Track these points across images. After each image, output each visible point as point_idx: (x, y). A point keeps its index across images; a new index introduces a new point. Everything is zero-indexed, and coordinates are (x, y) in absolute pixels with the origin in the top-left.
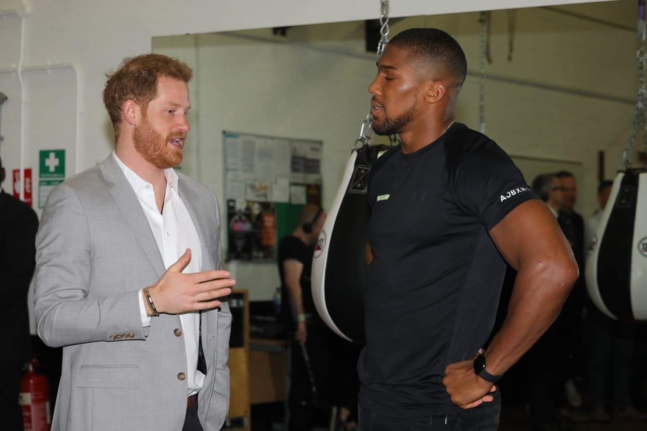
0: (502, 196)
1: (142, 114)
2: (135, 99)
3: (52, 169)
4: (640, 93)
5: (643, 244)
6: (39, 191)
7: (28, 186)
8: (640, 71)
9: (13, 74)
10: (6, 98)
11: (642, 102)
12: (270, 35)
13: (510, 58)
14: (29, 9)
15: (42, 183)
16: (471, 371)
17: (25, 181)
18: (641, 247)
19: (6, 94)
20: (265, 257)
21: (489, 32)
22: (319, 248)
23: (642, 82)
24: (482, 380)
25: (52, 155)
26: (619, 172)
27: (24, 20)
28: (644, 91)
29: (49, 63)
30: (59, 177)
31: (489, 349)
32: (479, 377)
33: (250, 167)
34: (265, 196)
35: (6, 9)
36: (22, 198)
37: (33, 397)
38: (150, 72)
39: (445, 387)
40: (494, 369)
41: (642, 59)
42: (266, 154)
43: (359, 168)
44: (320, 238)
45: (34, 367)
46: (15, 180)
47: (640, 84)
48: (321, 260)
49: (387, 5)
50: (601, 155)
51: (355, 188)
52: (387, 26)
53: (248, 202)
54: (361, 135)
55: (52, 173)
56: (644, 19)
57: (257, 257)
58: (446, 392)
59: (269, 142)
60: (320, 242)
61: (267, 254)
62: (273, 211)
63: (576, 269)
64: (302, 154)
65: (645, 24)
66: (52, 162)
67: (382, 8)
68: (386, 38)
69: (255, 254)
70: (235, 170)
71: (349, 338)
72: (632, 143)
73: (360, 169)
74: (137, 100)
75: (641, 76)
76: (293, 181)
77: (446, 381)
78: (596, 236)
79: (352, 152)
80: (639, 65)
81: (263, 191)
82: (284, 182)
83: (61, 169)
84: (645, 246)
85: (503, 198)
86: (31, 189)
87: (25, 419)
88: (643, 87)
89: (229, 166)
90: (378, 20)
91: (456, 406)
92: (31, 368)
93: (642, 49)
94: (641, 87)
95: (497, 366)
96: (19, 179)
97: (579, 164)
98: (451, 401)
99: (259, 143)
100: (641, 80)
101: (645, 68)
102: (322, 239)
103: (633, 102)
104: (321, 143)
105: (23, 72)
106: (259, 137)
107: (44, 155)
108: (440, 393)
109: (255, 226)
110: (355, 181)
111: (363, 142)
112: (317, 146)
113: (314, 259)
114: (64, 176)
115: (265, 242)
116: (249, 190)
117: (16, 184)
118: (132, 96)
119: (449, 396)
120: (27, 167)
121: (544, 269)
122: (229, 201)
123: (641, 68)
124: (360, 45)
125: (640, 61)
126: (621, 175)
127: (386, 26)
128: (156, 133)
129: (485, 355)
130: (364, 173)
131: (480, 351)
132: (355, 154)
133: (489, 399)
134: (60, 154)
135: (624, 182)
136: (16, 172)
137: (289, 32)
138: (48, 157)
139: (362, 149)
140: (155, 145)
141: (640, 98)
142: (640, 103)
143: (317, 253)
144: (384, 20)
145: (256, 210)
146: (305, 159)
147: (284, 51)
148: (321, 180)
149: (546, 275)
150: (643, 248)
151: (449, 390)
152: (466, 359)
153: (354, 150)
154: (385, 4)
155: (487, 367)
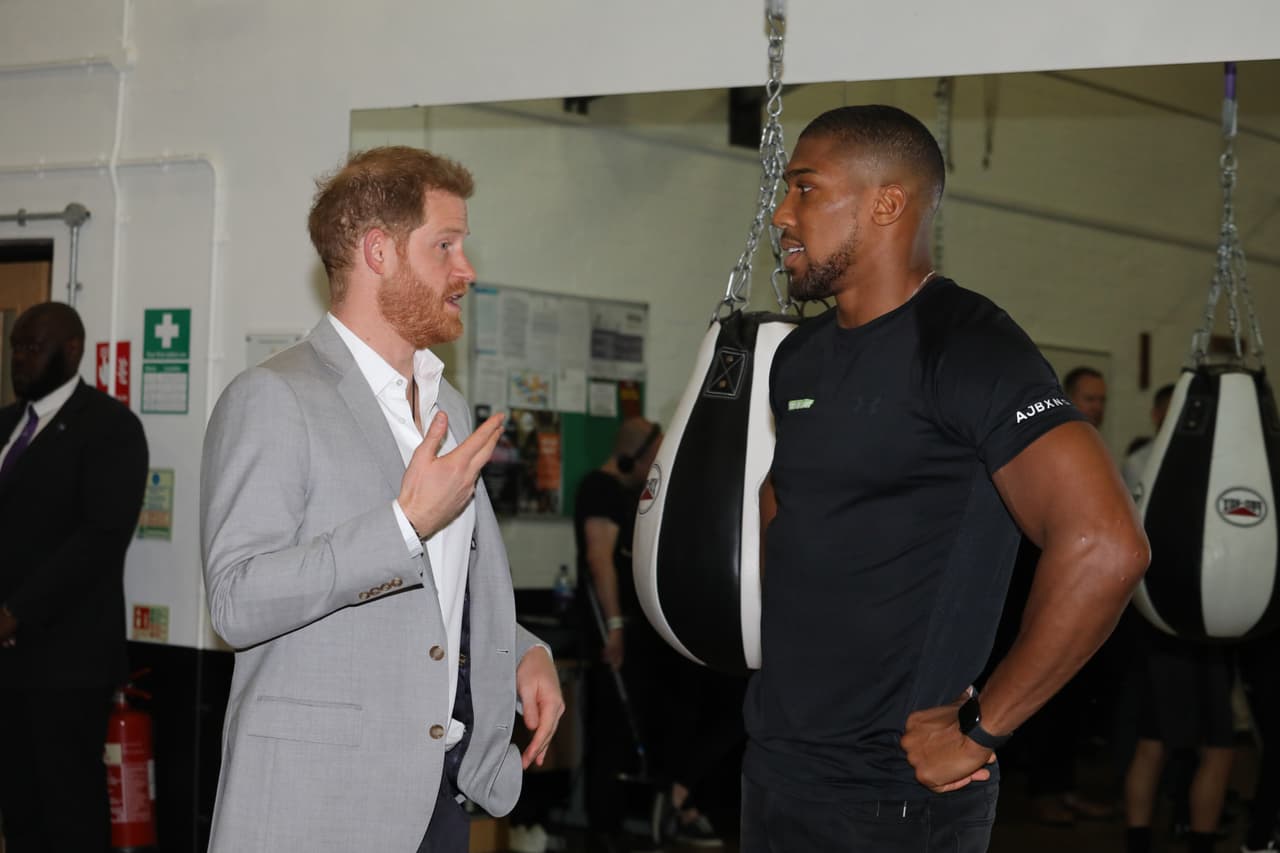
0: (1019, 413)
1: (398, 253)
2: (383, 227)
3: (166, 343)
4: (1224, 230)
5: (1226, 501)
6: (143, 383)
7: (123, 373)
8: (1226, 190)
9: (102, 172)
10: (88, 214)
11: (1228, 246)
12: (558, 111)
13: (986, 163)
14: (132, 57)
15: (148, 368)
16: (953, 726)
17: (118, 364)
18: (1222, 505)
19: (89, 207)
20: (541, 510)
21: (950, 114)
22: (648, 496)
23: (1228, 211)
24: (973, 745)
25: (167, 318)
26: (1185, 370)
27: (123, 76)
28: (1231, 226)
29: (166, 153)
30: (179, 358)
31: (987, 687)
32: (968, 738)
33: (517, 348)
34: (543, 399)
35: (91, 55)
36: (112, 392)
37: (125, 752)
38: (411, 181)
39: (905, 753)
40: (996, 725)
41: (1229, 168)
42: (546, 325)
43: (724, 354)
44: (650, 478)
45: (127, 698)
46: (99, 362)
47: (1225, 215)
48: (651, 518)
49: (780, 61)
50: (1145, 341)
51: (715, 388)
52: (779, 99)
53: (512, 410)
54: (728, 293)
55: (166, 350)
56: (1234, 97)
57: (527, 510)
58: (906, 760)
59: (552, 303)
60: (651, 484)
61: (545, 505)
62: (557, 426)
63: (1146, 549)
64: (611, 327)
65: (1236, 106)
66: (167, 331)
67: (771, 66)
68: (776, 120)
69: (523, 504)
70: (491, 352)
71: (700, 659)
72: (1209, 319)
73: (725, 356)
74: (388, 228)
75: (1227, 200)
76: (594, 374)
77: (908, 742)
78: (1141, 485)
79: (712, 323)
80: (1224, 179)
81: (540, 392)
82: (578, 377)
83: (182, 344)
84: (1229, 505)
85: (1020, 416)
86: (128, 378)
87: (110, 791)
88: (1231, 218)
89: (481, 346)
90: (762, 89)
91: (924, 787)
92: (122, 700)
93: (1230, 152)
94: (1227, 220)
95: (1001, 720)
96: (107, 360)
97: (1106, 355)
98: (915, 778)
99: (534, 305)
100: (1226, 206)
101: (1234, 185)
102: (653, 480)
103: (1212, 249)
104: (645, 307)
105: (118, 168)
106: (534, 293)
107: (153, 318)
108: (897, 761)
109: (524, 453)
110: (717, 376)
111: (732, 307)
112: (639, 312)
113: (638, 515)
114: (187, 357)
115: (540, 484)
116: (514, 389)
117: (101, 369)
118: (379, 222)
119: (913, 768)
120: (123, 338)
121: (1089, 549)
122: (478, 408)
123: (1228, 185)
124: (720, 134)
125: (1226, 173)
126: (1188, 377)
127: (776, 99)
128: (425, 288)
129: (979, 700)
130: (731, 363)
131: (971, 691)
132: (717, 328)
133: (983, 775)
134: (182, 317)
135: (1193, 390)
136: (102, 347)
137: (591, 106)
138: (160, 321)
139: (728, 318)
140: (422, 308)
141: (1225, 239)
142: (1224, 247)
143: (644, 504)
144: (774, 87)
145: (527, 423)
146: (616, 335)
147: (585, 141)
148: (643, 373)
149: (1093, 559)
150: (1226, 509)
151: (913, 758)
152: (944, 703)
153: (716, 320)
154: (777, 59)
155: (982, 722)
